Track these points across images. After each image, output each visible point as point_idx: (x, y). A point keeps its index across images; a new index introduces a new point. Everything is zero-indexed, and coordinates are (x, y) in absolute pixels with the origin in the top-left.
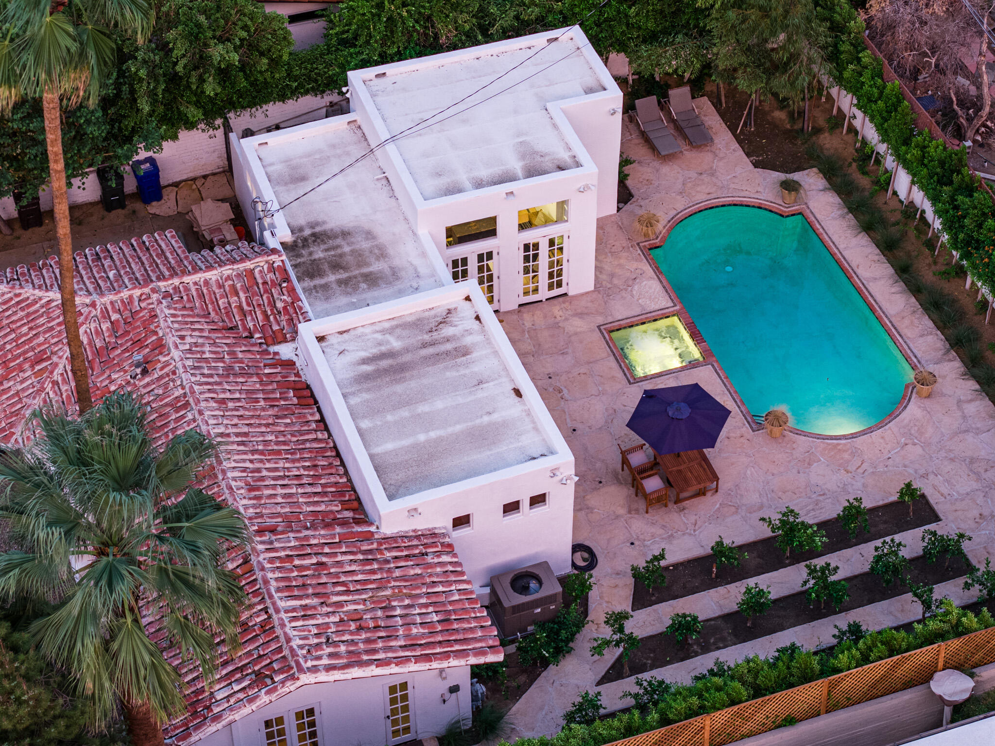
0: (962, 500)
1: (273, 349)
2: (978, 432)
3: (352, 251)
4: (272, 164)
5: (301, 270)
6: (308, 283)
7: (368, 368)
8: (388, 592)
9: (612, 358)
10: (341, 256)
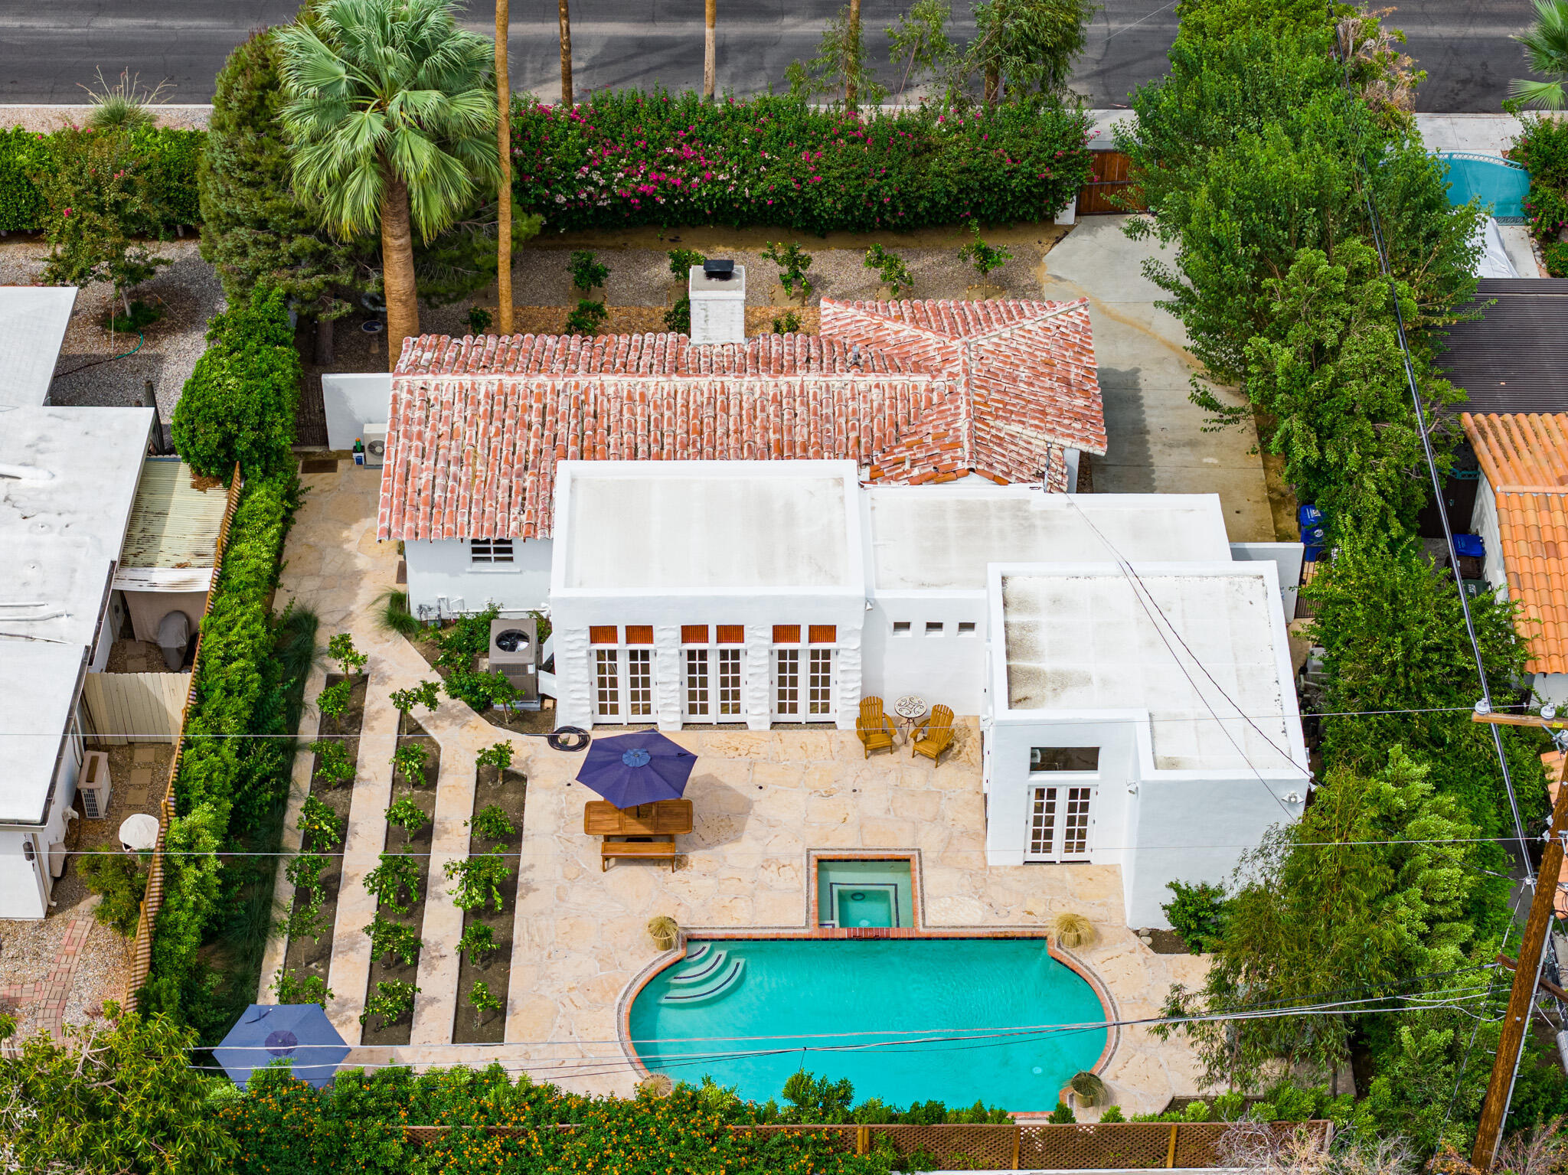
8: (477, 468)
9: (860, 846)
10: (987, 538)
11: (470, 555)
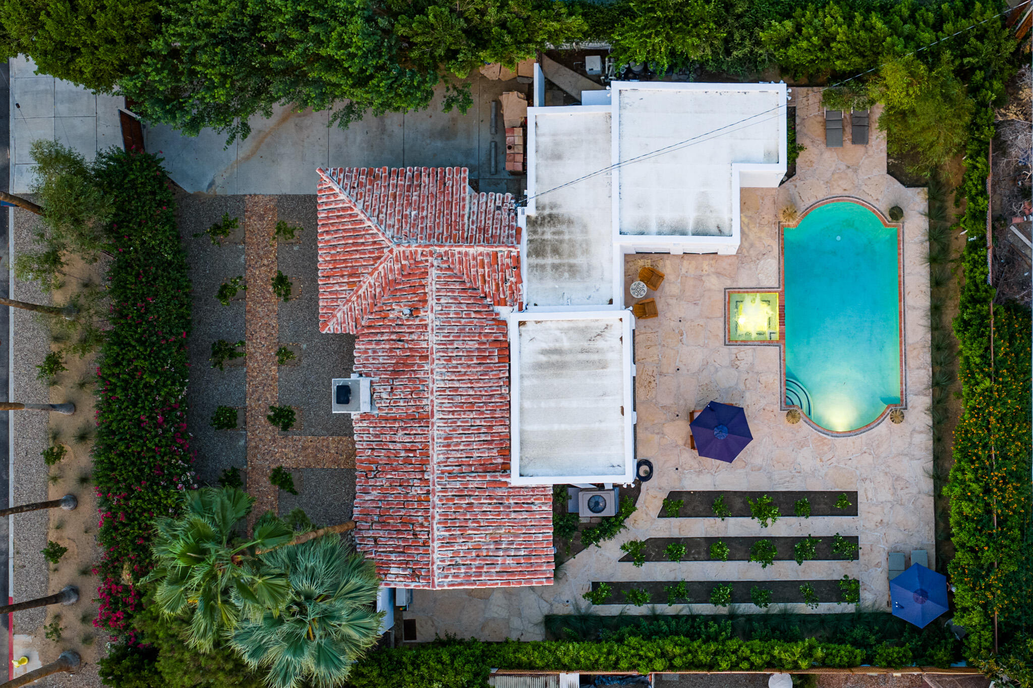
0: (877, 506)
1: (498, 309)
2: (913, 458)
3: (570, 240)
4: (544, 135)
5: (534, 246)
6: (534, 260)
7: (543, 359)
8: (502, 531)
9: (722, 319)
10: (561, 242)
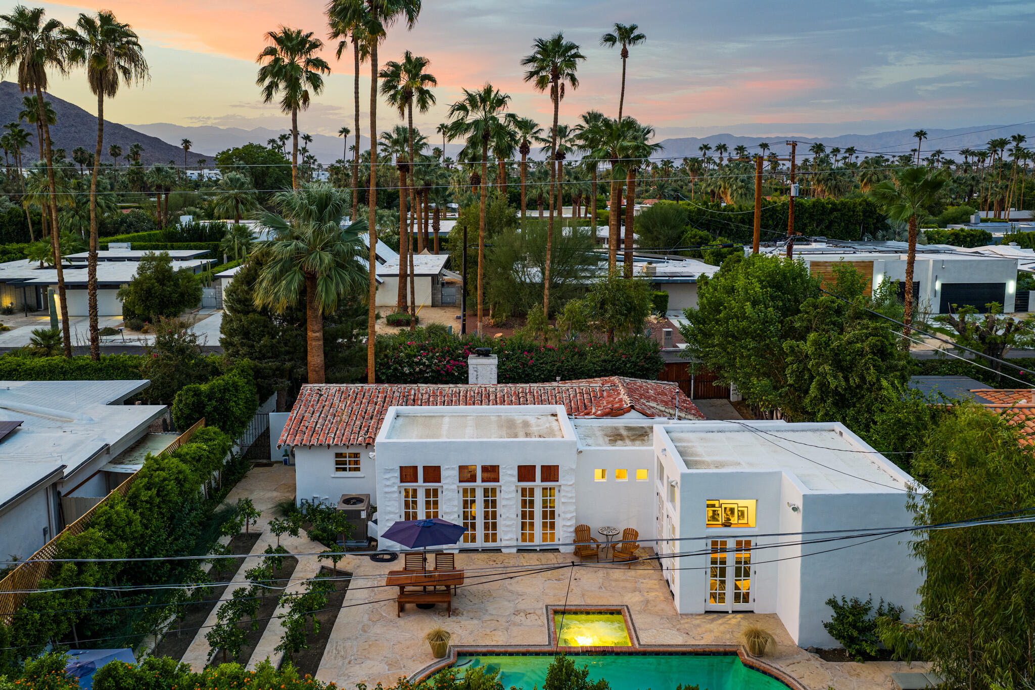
9: (583, 603)
11: (333, 466)
